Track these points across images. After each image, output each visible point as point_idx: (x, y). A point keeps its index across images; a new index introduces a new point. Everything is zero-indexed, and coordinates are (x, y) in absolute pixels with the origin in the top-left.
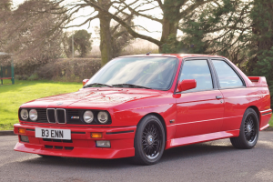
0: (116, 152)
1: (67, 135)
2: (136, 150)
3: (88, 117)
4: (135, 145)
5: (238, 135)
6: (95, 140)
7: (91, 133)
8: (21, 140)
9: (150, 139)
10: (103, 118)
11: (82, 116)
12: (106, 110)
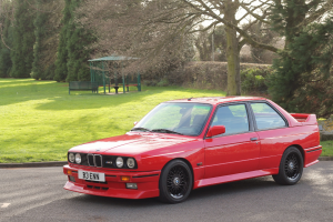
0: (142, 193)
1: (102, 177)
2: (161, 191)
3: (119, 163)
4: (160, 187)
5: (277, 172)
6: (125, 183)
7: (121, 176)
8: (70, 180)
9: (176, 180)
10: (131, 164)
11: (115, 162)
12: (133, 157)
